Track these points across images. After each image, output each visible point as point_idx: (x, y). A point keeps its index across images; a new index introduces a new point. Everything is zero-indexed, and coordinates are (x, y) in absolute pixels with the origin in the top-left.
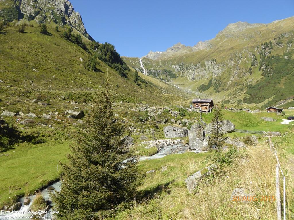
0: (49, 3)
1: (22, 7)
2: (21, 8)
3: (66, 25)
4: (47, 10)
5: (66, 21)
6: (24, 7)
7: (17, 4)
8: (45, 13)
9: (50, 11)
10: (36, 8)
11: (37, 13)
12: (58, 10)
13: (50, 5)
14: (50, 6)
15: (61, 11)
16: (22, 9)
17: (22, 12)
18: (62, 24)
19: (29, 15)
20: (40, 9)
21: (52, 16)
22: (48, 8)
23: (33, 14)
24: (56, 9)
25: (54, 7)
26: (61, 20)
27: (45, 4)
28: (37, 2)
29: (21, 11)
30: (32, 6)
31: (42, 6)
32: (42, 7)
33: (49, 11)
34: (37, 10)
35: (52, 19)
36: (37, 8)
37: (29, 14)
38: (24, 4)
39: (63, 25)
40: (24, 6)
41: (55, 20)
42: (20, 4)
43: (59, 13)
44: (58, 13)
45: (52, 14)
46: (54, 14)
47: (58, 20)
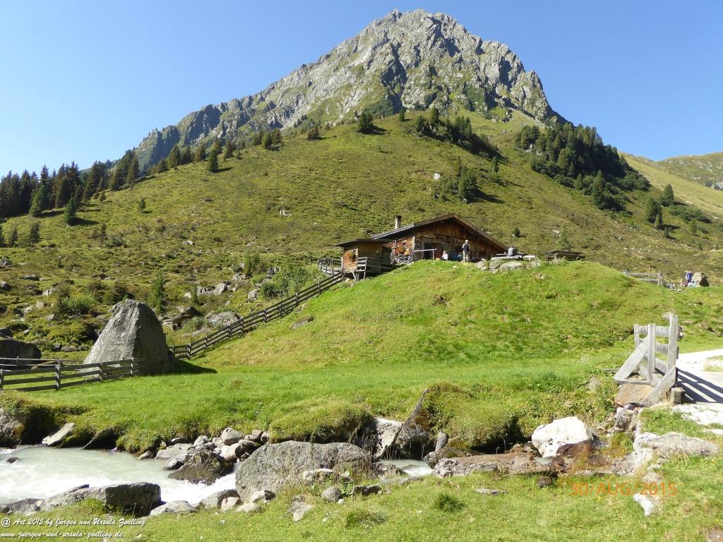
0: (460, 69)
1: (405, 95)
2: (403, 96)
3: (497, 108)
4: (455, 85)
5: (496, 100)
6: (408, 94)
7: (397, 90)
8: (449, 93)
9: (461, 88)
10: (430, 87)
11: (430, 99)
12: (479, 79)
13: (463, 73)
14: (461, 76)
15: (487, 78)
16: (404, 98)
17: (404, 105)
18: (486, 109)
19: (413, 107)
20: (440, 88)
21: (463, 96)
22: (457, 82)
23: (422, 103)
24: (474, 79)
25: (470, 75)
26: (483, 99)
27: (451, 75)
28: (436, 74)
29: (403, 102)
30: (422, 86)
31: (446, 80)
32: (443, 83)
33: (458, 86)
34: (433, 90)
35: (462, 104)
36: (433, 87)
37: (414, 105)
38: (410, 88)
39: (489, 109)
40: (409, 91)
41: (470, 103)
42: (403, 88)
43: (480, 86)
44: (477, 86)
45: (464, 92)
46: (469, 91)
47: (476, 103)
